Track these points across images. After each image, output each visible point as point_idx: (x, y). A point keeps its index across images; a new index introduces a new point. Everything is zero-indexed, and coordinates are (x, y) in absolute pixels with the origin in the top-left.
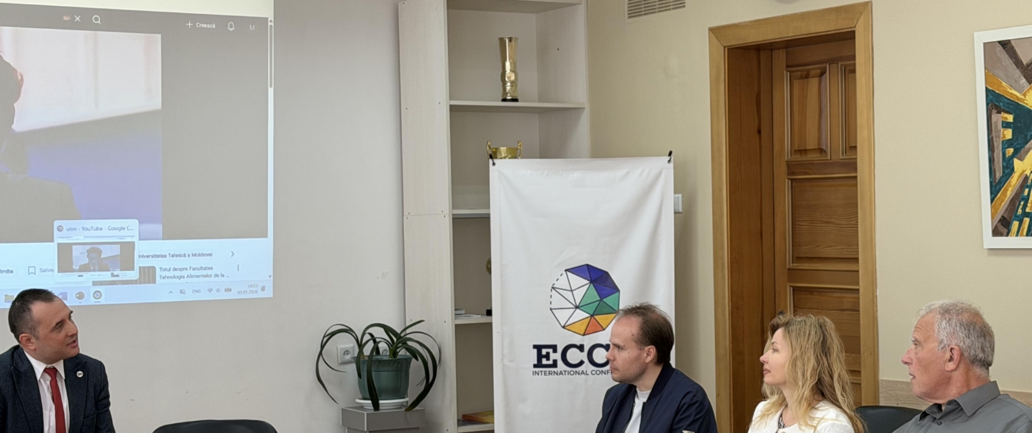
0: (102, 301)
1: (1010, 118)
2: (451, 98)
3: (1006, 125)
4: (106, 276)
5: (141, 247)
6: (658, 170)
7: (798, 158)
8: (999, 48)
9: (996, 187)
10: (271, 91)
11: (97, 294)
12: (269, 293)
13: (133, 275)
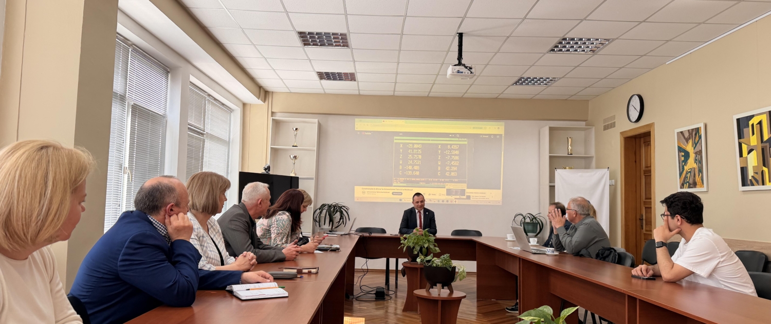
0: (457, 203)
1: (683, 154)
2: (550, 153)
3: (683, 156)
4: (458, 197)
5: (468, 191)
6: (605, 173)
7: (647, 169)
8: (680, 134)
9: (681, 174)
10: (503, 153)
11: (455, 201)
12: (501, 204)
13: (465, 197)
